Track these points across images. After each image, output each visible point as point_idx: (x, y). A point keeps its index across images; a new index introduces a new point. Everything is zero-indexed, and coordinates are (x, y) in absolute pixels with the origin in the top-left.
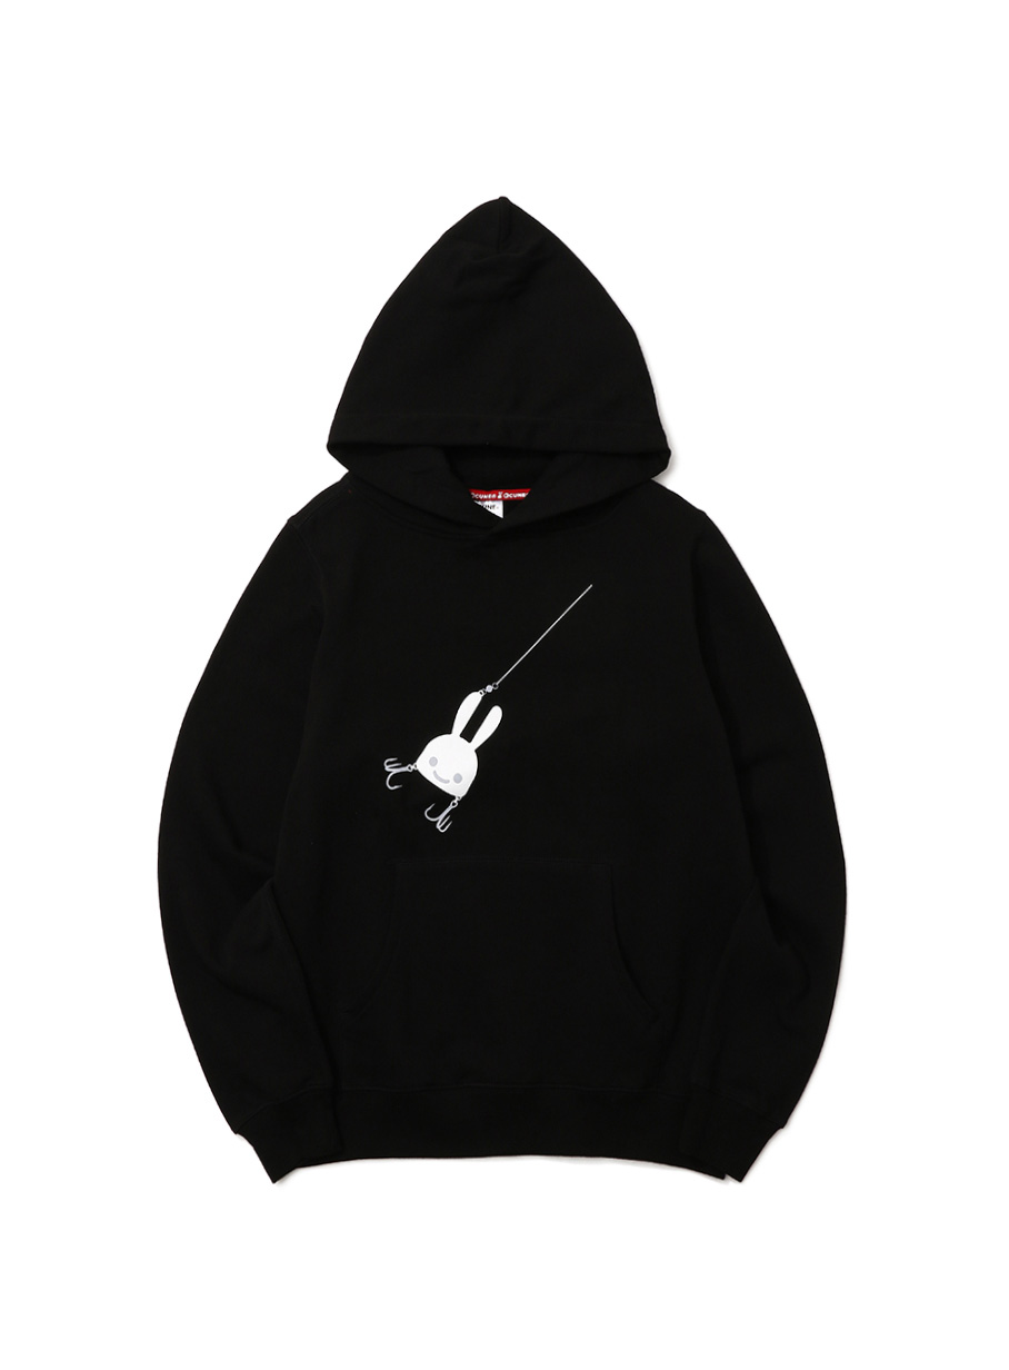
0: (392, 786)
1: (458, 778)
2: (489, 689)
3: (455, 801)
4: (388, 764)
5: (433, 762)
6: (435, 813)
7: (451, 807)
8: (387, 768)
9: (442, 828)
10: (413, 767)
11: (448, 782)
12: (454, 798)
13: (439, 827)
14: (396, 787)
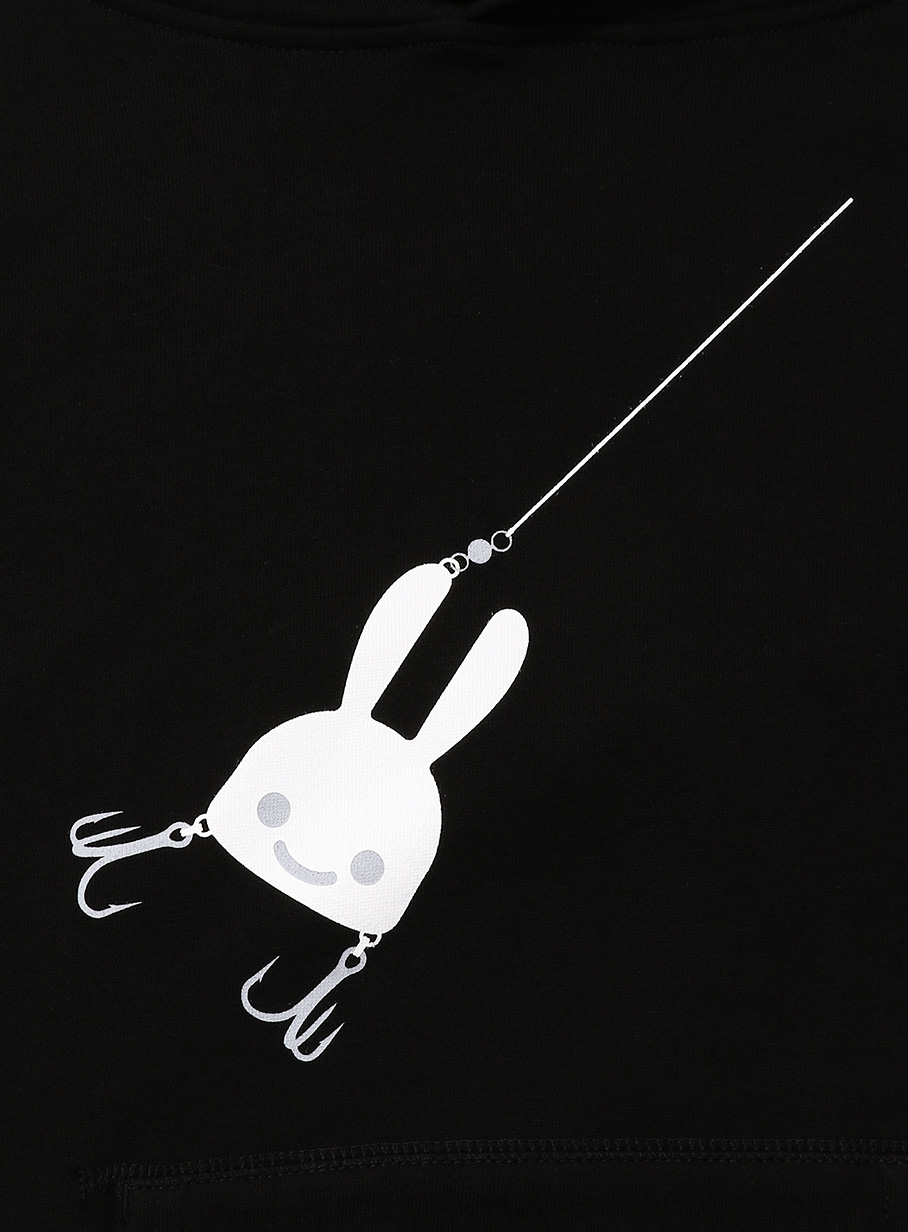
0: (97, 907)
1: (368, 868)
2: (480, 551)
3: (358, 951)
4: (81, 834)
5: (273, 809)
6: (278, 995)
7: (340, 973)
8: (80, 848)
9: (306, 1048)
10: (189, 831)
11: (328, 878)
12: (352, 937)
13: (292, 1042)
14: (114, 909)
